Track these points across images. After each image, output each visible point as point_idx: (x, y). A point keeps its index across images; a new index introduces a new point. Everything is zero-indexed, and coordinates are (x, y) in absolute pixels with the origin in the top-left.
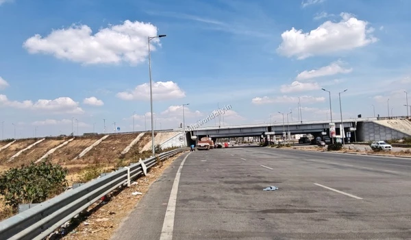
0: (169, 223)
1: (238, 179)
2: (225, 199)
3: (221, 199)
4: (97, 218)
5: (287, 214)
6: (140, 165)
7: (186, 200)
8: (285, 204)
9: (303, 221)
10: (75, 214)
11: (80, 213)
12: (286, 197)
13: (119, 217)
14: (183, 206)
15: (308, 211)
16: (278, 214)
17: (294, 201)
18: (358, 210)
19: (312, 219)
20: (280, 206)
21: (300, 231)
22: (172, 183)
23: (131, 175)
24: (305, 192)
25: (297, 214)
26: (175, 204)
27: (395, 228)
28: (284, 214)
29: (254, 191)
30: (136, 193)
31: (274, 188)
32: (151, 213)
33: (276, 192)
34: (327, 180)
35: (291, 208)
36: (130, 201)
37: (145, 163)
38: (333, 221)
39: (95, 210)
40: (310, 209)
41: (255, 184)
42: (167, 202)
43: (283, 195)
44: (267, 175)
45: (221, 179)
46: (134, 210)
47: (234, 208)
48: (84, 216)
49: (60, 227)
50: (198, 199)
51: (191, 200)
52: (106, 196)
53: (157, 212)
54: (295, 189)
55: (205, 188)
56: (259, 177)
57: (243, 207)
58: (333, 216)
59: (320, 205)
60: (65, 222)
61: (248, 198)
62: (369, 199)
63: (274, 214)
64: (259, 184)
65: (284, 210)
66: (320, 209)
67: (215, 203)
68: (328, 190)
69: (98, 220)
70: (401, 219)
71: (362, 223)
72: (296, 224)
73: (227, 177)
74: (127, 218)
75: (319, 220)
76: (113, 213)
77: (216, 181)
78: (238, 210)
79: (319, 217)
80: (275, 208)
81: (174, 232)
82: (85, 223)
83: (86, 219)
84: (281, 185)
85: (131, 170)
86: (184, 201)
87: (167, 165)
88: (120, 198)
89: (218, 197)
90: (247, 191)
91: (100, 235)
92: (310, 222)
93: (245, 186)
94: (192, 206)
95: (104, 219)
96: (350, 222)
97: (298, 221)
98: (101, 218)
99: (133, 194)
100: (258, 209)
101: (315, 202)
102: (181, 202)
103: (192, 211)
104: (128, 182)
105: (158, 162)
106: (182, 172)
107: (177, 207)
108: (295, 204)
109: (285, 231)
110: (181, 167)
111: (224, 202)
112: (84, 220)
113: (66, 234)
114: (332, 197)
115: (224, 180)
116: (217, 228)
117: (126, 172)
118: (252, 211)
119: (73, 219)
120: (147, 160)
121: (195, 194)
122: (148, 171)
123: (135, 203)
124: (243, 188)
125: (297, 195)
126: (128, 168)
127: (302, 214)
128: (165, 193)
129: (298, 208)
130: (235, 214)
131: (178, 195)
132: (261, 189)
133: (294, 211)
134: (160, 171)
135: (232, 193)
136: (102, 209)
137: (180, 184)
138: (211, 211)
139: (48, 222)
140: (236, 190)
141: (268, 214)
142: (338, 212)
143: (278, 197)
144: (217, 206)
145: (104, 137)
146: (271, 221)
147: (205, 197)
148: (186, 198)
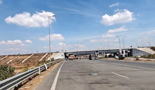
0: (53, 87)
1: (83, 71)
2: (76, 79)
3: (75, 79)
4: (25, 87)
5: (99, 84)
6: (45, 66)
7: (61, 79)
8: (99, 80)
9: (105, 87)
10: (16, 85)
11: (18, 85)
12: (100, 78)
13: (34, 86)
14: (60, 82)
15: (107, 83)
16: (96, 84)
17: (103, 79)
18: (127, 82)
19: (109, 86)
20: (97, 81)
22: (56, 73)
23: (40, 70)
24: (108, 76)
25: (103, 84)
26: (57, 81)
27: (139, 89)
28: (98, 84)
29: (88, 76)
30: (42, 77)
31: (96, 74)
32: (47, 84)
33: (97, 76)
34: (117, 71)
35: (101, 82)
36: (39, 80)
37: (47, 65)
38: (116, 87)
39: (25, 84)
40: (109, 82)
41: (88, 73)
42: (54, 80)
43: (99, 77)
44: (94, 69)
45: (76, 71)
46: (40, 83)
47: (79, 82)
50: (66, 79)
52: (30, 78)
53: (49, 84)
54: (104, 75)
55: (69, 75)
56: (91, 70)
57: (83, 82)
58: (117, 85)
59: (113, 81)
61: (85, 78)
62: (131, 78)
63: (94, 84)
64: (91, 73)
65: (98, 83)
66: (112, 82)
67: (72, 80)
68: (117, 75)
69: (26, 87)
70: (142, 86)
71: (127, 87)
73: (79, 70)
74: (37, 87)
75: (111, 86)
76: (32, 85)
77: (74, 72)
78: (81, 83)
80: (95, 82)
82: (20, 89)
83: (21, 87)
84: (99, 73)
85: (40, 68)
86: (61, 80)
87: (56, 66)
88: (35, 79)
89: (74, 78)
90: (85, 76)
93: (85, 74)
94: (63, 81)
95: (28, 87)
96: (123, 87)
97: (103, 87)
98: (27, 87)
99: (41, 77)
100: (88, 82)
101: (111, 80)
102: (59, 80)
103: (63, 84)
104: (39, 73)
105: (52, 65)
106: (61, 68)
107: (57, 82)
108: (103, 81)
110: (61, 67)
111: (76, 80)
112: (20, 87)
114: (118, 78)
115: (77, 71)
117: (38, 69)
118: (86, 83)
119: (15, 87)
120: (47, 64)
121: (65, 77)
122: (48, 68)
123: (41, 81)
125: (104, 77)
126: (39, 67)
127: (105, 84)
128: (53, 77)
129: (104, 82)
130: (79, 85)
131: (58, 77)
132: (91, 75)
133: (102, 83)
134: (53, 68)
135: (80, 77)
136: (27, 83)
137: (60, 73)
140: (81, 75)
141: (92, 84)
142: (119, 83)
143: (97, 78)
144: (73, 81)
145: (32, 55)
146: (93, 87)
147: (69, 78)
148: (62, 78)
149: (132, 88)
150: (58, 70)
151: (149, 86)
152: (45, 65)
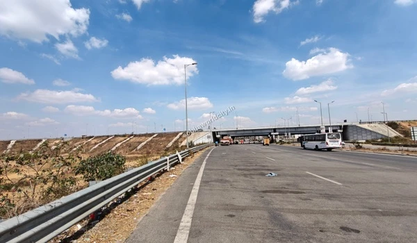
0: (193, 197)
1: (248, 168)
2: (236, 182)
3: (233, 181)
4: (143, 192)
5: (281, 194)
6: (177, 156)
7: (208, 182)
8: (281, 187)
9: (293, 200)
10: (129, 189)
11: (132, 188)
13: (159, 192)
14: (205, 186)
15: (301, 193)
16: (275, 194)
17: (288, 185)
18: (338, 193)
19: (301, 198)
20: (276, 188)
21: (290, 207)
22: (198, 169)
23: (170, 162)
24: (298, 178)
25: (289, 194)
26: (199, 184)
27: (365, 207)
28: (279, 194)
29: (259, 177)
30: (173, 175)
31: (274, 174)
32: (181, 190)
33: (275, 178)
34: (316, 170)
35: (285, 190)
36: (168, 181)
37: (181, 154)
38: (315, 200)
39: (143, 186)
41: (259, 172)
42: (194, 183)
43: (281, 180)
44: (269, 165)
45: (235, 167)
46: (169, 187)
47: (242, 188)
48: (135, 190)
49: (117, 198)
50: (217, 181)
51: (211, 181)
52: (151, 177)
53: (186, 189)
54: (290, 176)
55: (222, 173)
56: (264, 166)
57: (249, 188)
58: (317, 197)
59: (308, 188)
60: (121, 194)
61: (253, 181)
62: (348, 185)
63: (271, 194)
64: (263, 171)
65: (280, 191)
66: (307, 191)
67: (228, 184)
68: (316, 177)
69: (145, 194)
70: (371, 201)
71: (339, 203)
72: (288, 202)
73: (240, 166)
74: (164, 193)
75: (305, 199)
76: (155, 189)
77: (231, 168)
78: (244, 190)
79: (305, 197)
80: (273, 189)
81: (196, 204)
82: (135, 195)
84: (280, 172)
85: (170, 159)
87: (197, 156)
88: (161, 178)
89: (231, 180)
90: (253, 176)
91: (145, 205)
92: (299, 200)
93: (252, 172)
94: (212, 186)
95: (149, 193)
96: (330, 202)
97: (288, 200)
98: (146, 193)
99: (171, 176)
100: (259, 190)
101: (304, 186)
102: (204, 182)
103: (211, 190)
104: (167, 168)
105: (191, 154)
106: (207, 161)
107: (200, 186)
108: (288, 187)
109: (279, 206)
110: (207, 158)
111: (235, 183)
112: (135, 193)
113: (121, 203)
114: (319, 183)
115: (237, 167)
116: (228, 203)
117: (166, 160)
118: (255, 191)
119: (127, 192)
120: (182, 152)
121: (214, 177)
122: (183, 160)
123: (172, 183)
124: (251, 174)
125: (290, 180)
126: (168, 158)
127: (293, 194)
128: (193, 176)
129: (291, 190)
130: (242, 193)
131: (202, 178)
132: (263, 175)
133: (288, 192)
134: (192, 160)
135: (242, 178)
136: (147, 186)
137: (205, 169)
138: (224, 190)
139: (108, 194)
140: (245, 175)
141: (267, 194)
142: (321, 194)
143: (276, 181)
144: (230, 187)
145: (155, 135)
146: (269, 198)
147: (222, 180)
148: (208, 180)
149: (350, 204)
150: (201, 164)
151: (387, 202)
152: (178, 153)
